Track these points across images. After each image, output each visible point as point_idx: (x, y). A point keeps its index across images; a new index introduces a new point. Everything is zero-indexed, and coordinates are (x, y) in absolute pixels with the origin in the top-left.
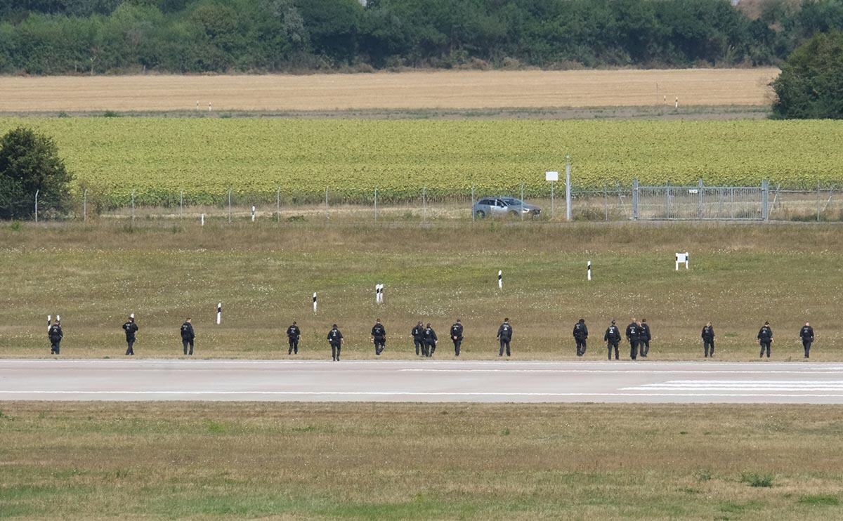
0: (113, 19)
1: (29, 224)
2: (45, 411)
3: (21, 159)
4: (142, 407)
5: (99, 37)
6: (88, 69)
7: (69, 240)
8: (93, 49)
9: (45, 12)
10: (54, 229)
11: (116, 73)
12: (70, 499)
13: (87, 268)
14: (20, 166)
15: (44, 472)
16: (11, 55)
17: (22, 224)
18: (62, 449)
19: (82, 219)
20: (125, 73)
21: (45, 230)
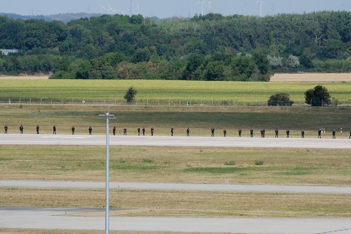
0: (347, 60)
1: (320, 107)
2: (318, 150)
3: (319, 92)
4: (341, 150)
5: (343, 65)
6: (341, 72)
7: (329, 111)
8: (342, 67)
9: (331, 58)
10: (326, 108)
11: (347, 73)
12: (321, 170)
13: (332, 118)
14: (319, 94)
15: (316, 164)
16: (323, 68)
17: (319, 107)
18: (322, 159)
19: (333, 106)
20: (349, 73)
21: (324, 109)
